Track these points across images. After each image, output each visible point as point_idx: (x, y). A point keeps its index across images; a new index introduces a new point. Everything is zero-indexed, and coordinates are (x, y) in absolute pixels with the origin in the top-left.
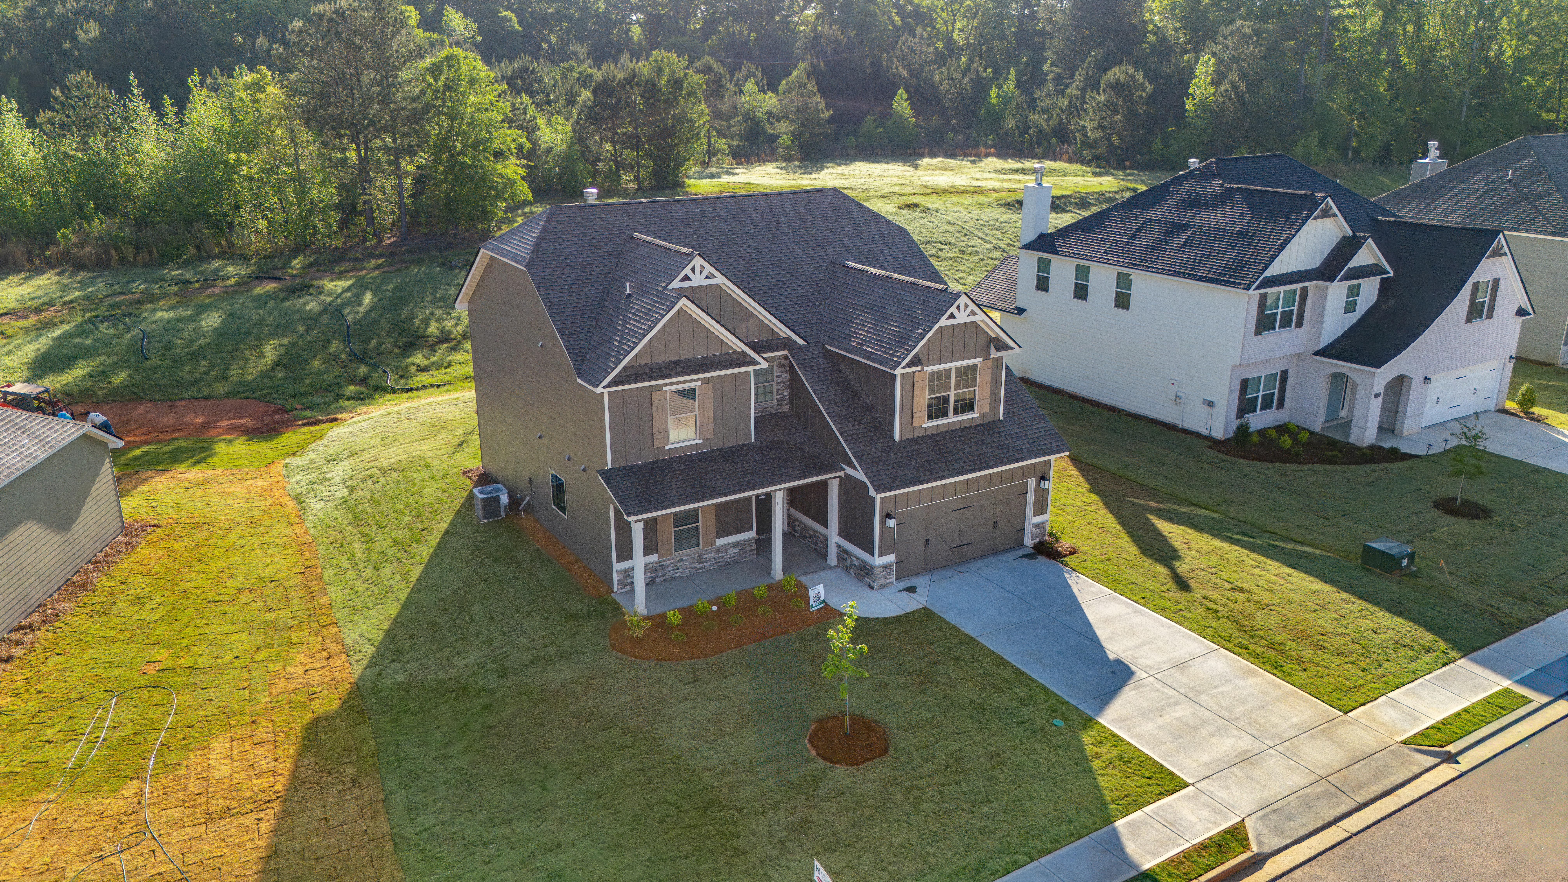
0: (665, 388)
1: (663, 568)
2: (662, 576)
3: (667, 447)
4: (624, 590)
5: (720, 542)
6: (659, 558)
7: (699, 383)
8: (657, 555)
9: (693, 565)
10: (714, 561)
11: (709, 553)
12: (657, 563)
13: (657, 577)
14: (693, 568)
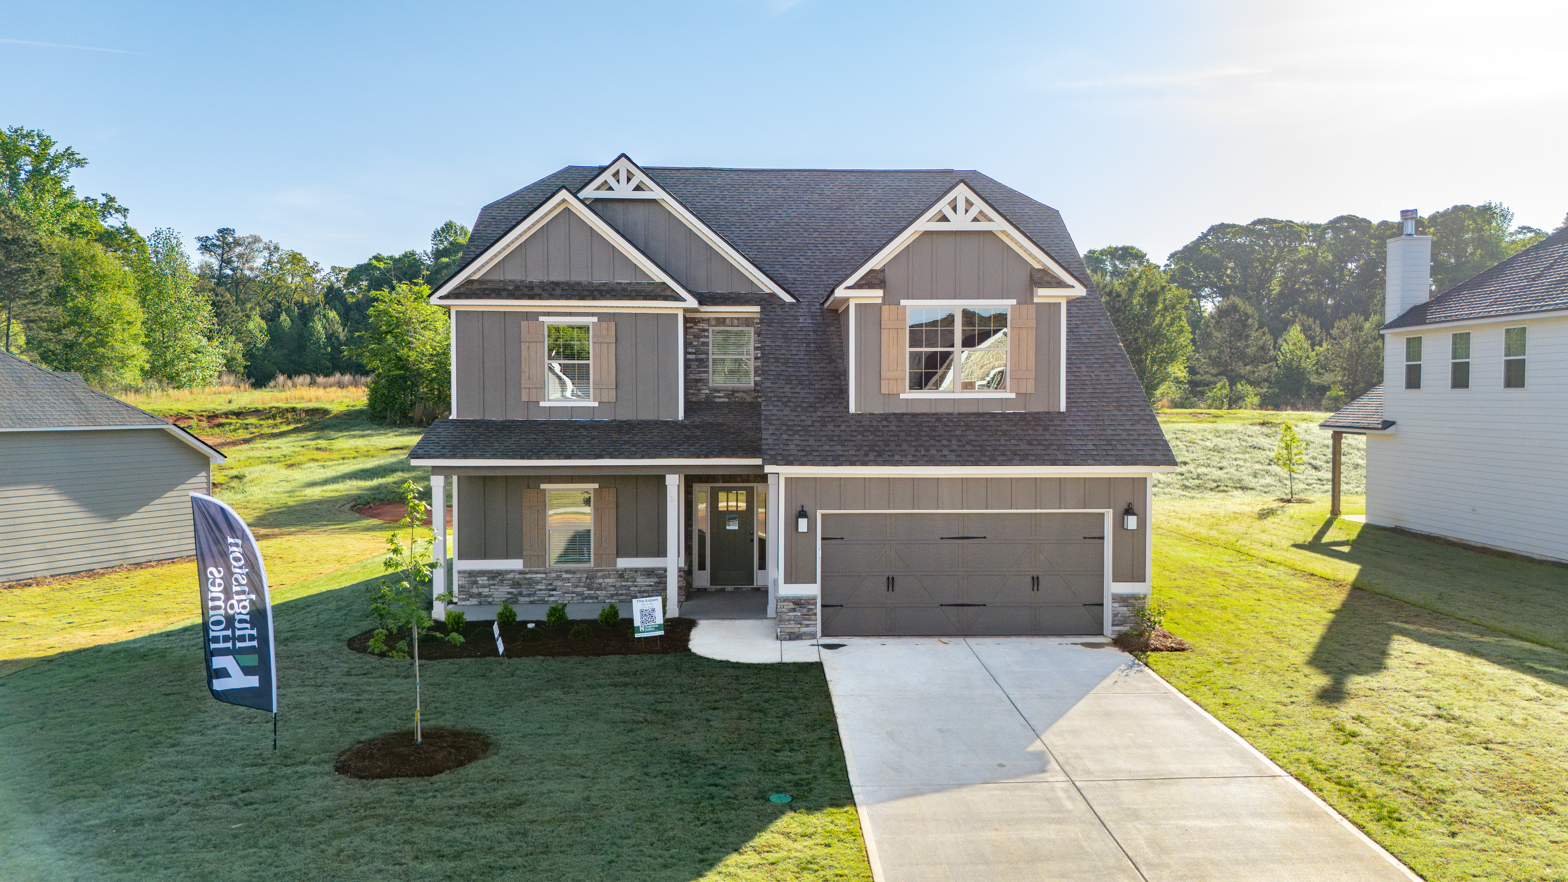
0: (541, 319)
1: (531, 583)
2: (529, 595)
3: (542, 404)
4: (468, 603)
5: (623, 563)
6: (525, 566)
7: (595, 319)
8: (521, 561)
9: (579, 589)
10: (612, 591)
11: (604, 577)
12: (521, 573)
13: (521, 594)
14: (578, 594)
